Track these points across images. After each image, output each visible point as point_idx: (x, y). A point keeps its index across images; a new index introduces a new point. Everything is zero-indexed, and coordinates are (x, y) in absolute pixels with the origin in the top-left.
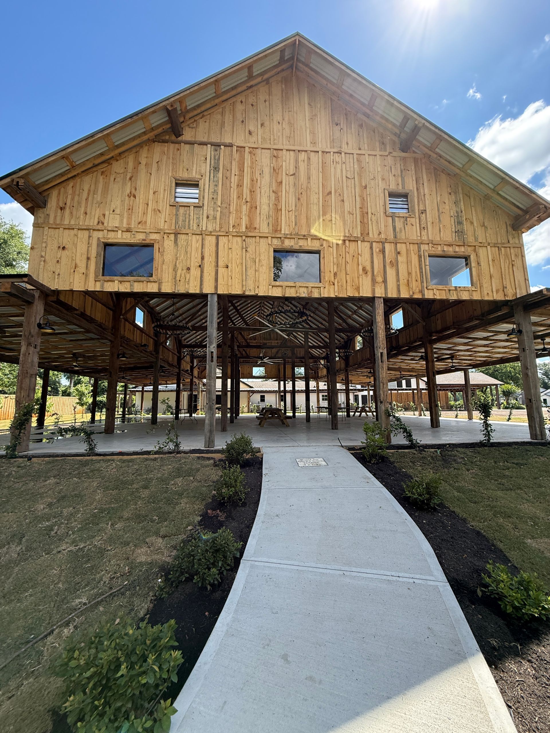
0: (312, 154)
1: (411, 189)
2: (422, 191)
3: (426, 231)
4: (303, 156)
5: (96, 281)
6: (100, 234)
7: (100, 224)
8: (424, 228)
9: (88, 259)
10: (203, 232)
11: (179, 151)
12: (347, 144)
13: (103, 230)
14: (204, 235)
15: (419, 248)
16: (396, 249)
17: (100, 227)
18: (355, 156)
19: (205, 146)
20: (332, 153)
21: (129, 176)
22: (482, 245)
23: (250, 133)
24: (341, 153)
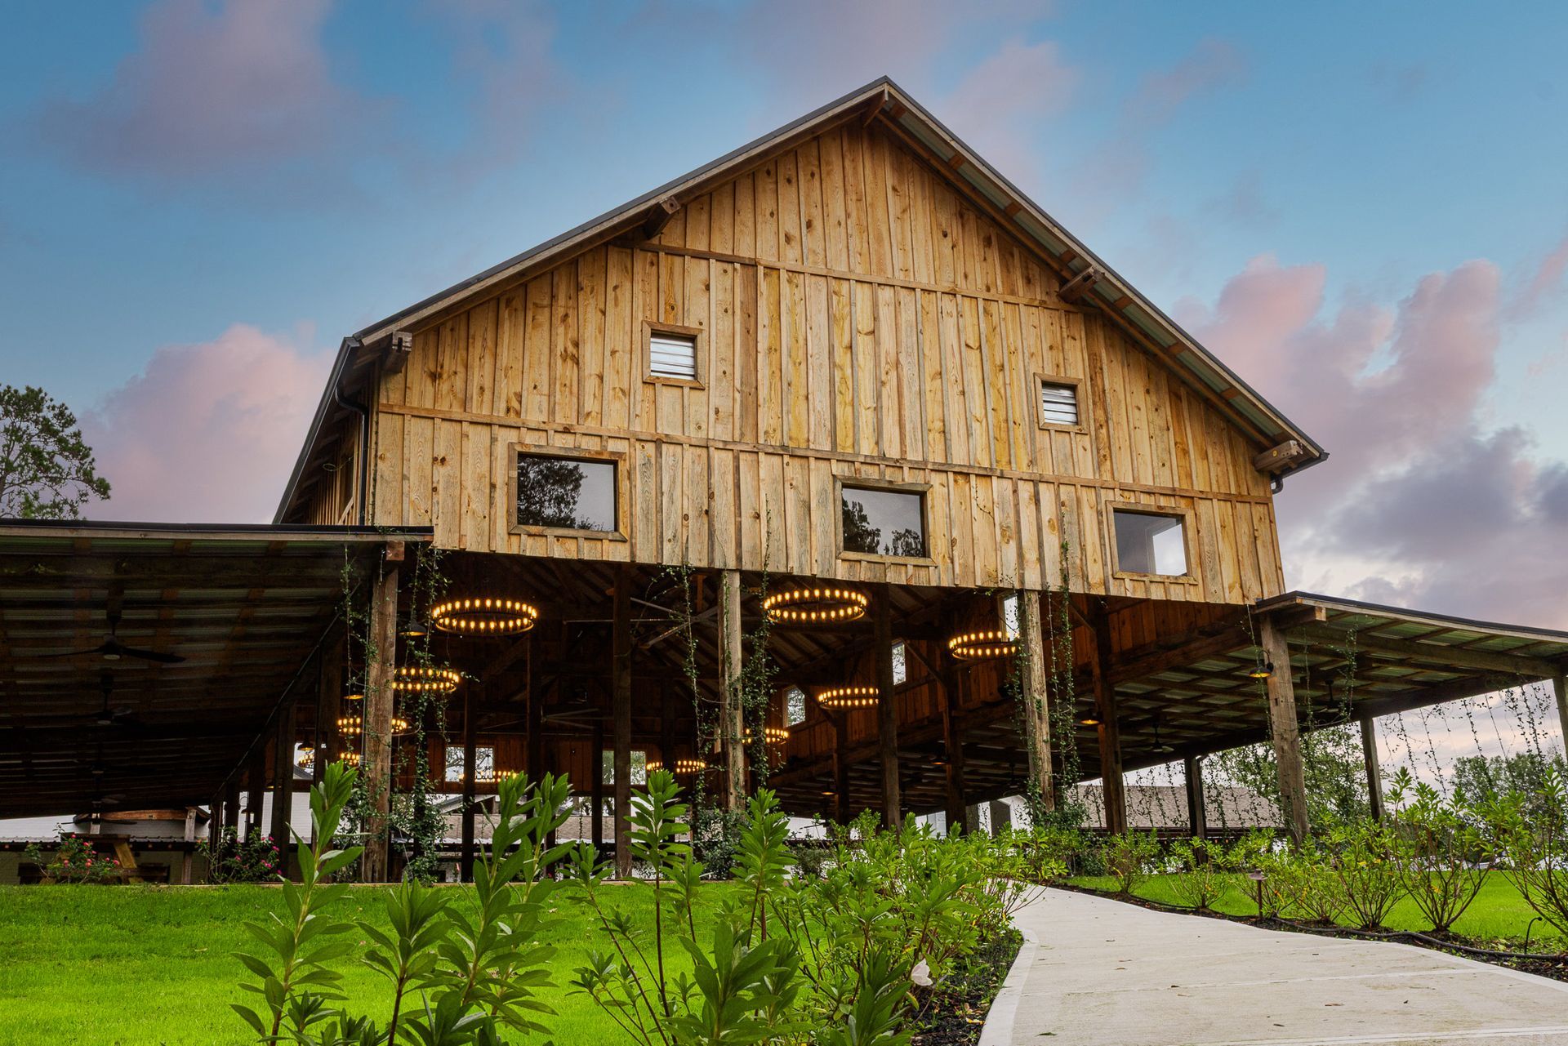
0: (903, 292)
1: (1081, 377)
2: (1099, 382)
3: (1108, 462)
4: (886, 294)
5: (509, 534)
6: (512, 436)
7: (512, 414)
8: (1105, 456)
9: (493, 486)
10: (711, 443)
11: (655, 268)
12: (966, 276)
13: (519, 428)
14: (712, 449)
15: (1098, 496)
16: (1057, 495)
17: (512, 419)
18: (981, 303)
19: (704, 263)
20: (939, 294)
21: (561, 311)
22: (1205, 497)
23: (788, 239)
24: (955, 295)
